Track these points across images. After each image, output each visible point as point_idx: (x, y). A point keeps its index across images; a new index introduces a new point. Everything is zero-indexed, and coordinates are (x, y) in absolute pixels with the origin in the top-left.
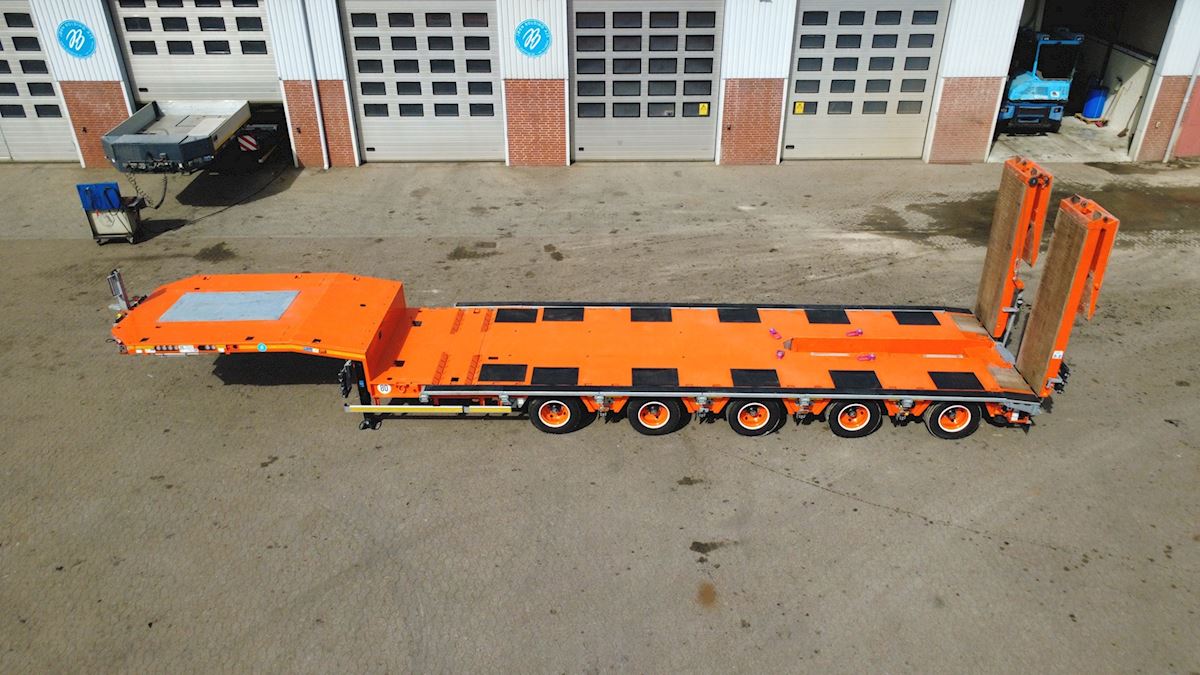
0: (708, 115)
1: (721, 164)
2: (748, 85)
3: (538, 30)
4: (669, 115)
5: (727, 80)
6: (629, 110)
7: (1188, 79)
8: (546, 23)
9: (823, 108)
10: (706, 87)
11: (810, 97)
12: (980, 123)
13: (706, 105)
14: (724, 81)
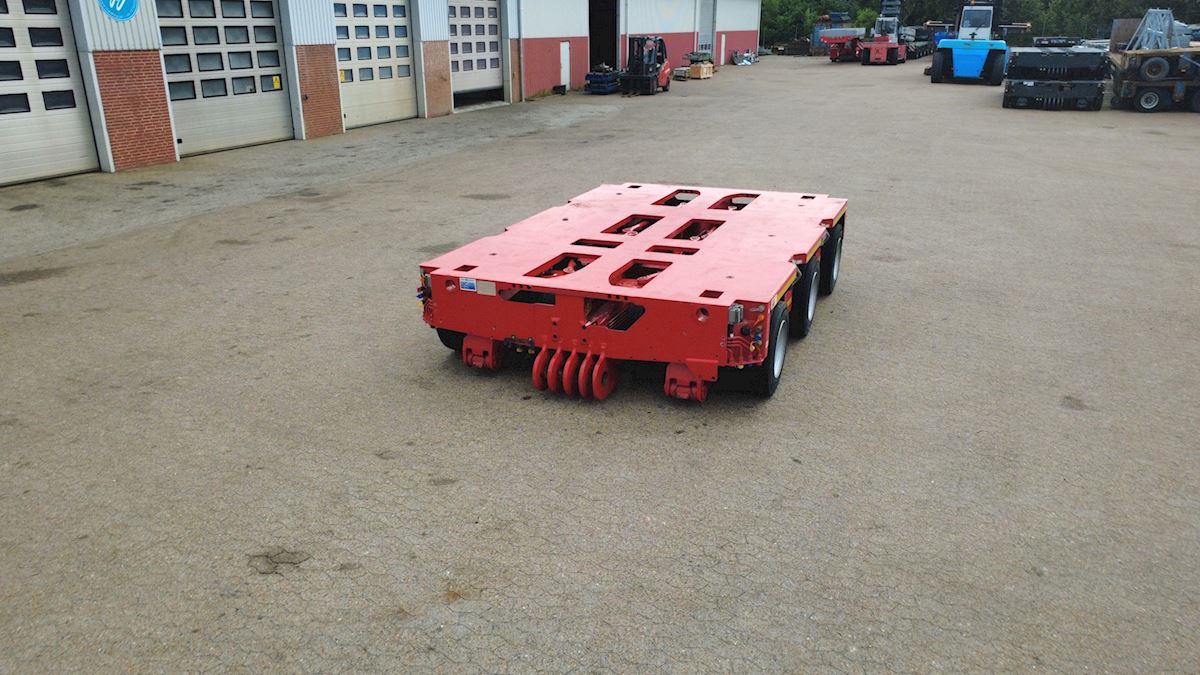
0: (281, 89)
1: (307, 139)
2: (311, 50)
4: (251, 91)
5: (297, 46)
6: (216, 88)
7: (518, 40)
9: (356, 75)
10: (275, 57)
11: (346, 65)
13: (278, 77)
14: (294, 48)
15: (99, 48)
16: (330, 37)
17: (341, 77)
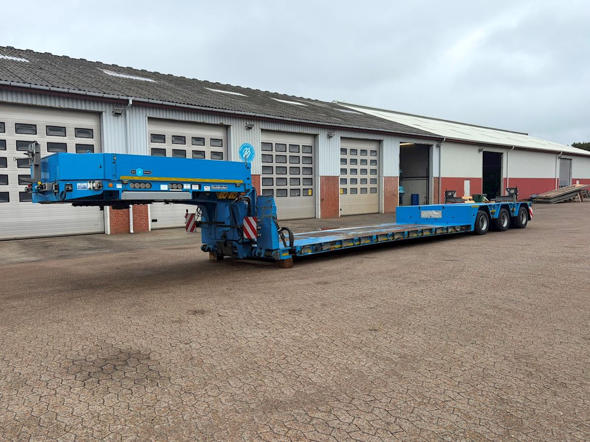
0: (312, 195)
1: (321, 218)
2: (327, 178)
3: (249, 148)
4: (298, 196)
5: (321, 176)
6: (282, 193)
7: (439, 178)
8: (253, 147)
9: (349, 191)
10: (310, 181)
11: (344, 186)
12: (395, 195)
13: (311, 190)
14: (319, 177)
16: (337, 173)
17: (340, 191)
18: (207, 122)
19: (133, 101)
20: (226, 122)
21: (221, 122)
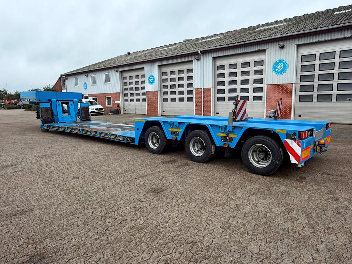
3: (283, 63)
4: (350, 101)
6: (326, 98)
15: (269, 84)
18: (248, 51)
19: (201, 52)
20: (262, 48)
21: (258, 48)
